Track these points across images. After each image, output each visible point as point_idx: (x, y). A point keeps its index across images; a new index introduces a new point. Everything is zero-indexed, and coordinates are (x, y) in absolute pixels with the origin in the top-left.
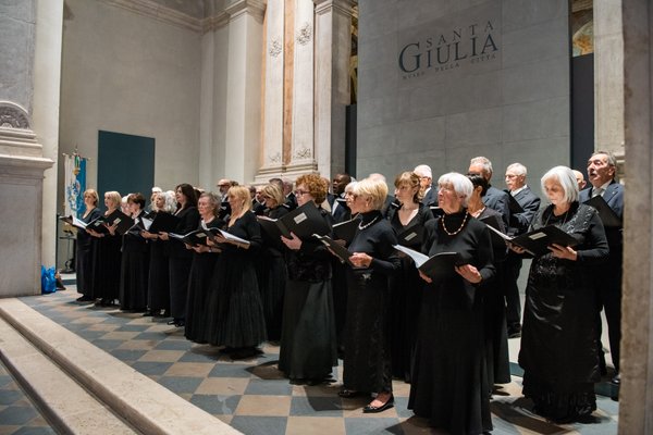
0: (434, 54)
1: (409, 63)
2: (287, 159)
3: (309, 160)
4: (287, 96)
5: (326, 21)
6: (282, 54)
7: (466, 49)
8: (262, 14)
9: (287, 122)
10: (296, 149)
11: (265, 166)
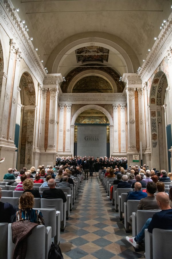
0: (90, 139)
1: (86, 139)
2: (64, 150)
3: (69, 151)
4: (64, 139)
5: (73, 130)
6: (63, 132)
7: (95, 139)
8: (58, 123)
9: (64, 143)
10: (66, 148)
11: (58, 151)
